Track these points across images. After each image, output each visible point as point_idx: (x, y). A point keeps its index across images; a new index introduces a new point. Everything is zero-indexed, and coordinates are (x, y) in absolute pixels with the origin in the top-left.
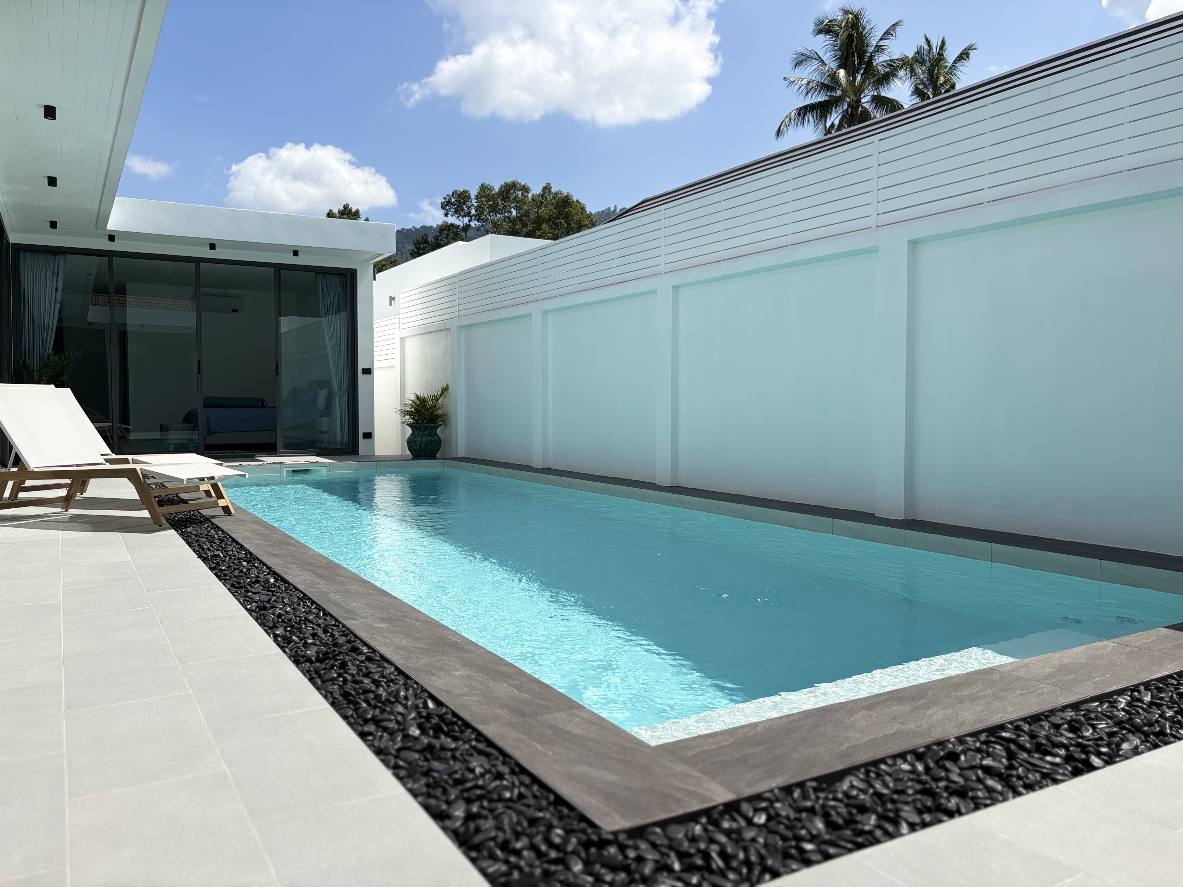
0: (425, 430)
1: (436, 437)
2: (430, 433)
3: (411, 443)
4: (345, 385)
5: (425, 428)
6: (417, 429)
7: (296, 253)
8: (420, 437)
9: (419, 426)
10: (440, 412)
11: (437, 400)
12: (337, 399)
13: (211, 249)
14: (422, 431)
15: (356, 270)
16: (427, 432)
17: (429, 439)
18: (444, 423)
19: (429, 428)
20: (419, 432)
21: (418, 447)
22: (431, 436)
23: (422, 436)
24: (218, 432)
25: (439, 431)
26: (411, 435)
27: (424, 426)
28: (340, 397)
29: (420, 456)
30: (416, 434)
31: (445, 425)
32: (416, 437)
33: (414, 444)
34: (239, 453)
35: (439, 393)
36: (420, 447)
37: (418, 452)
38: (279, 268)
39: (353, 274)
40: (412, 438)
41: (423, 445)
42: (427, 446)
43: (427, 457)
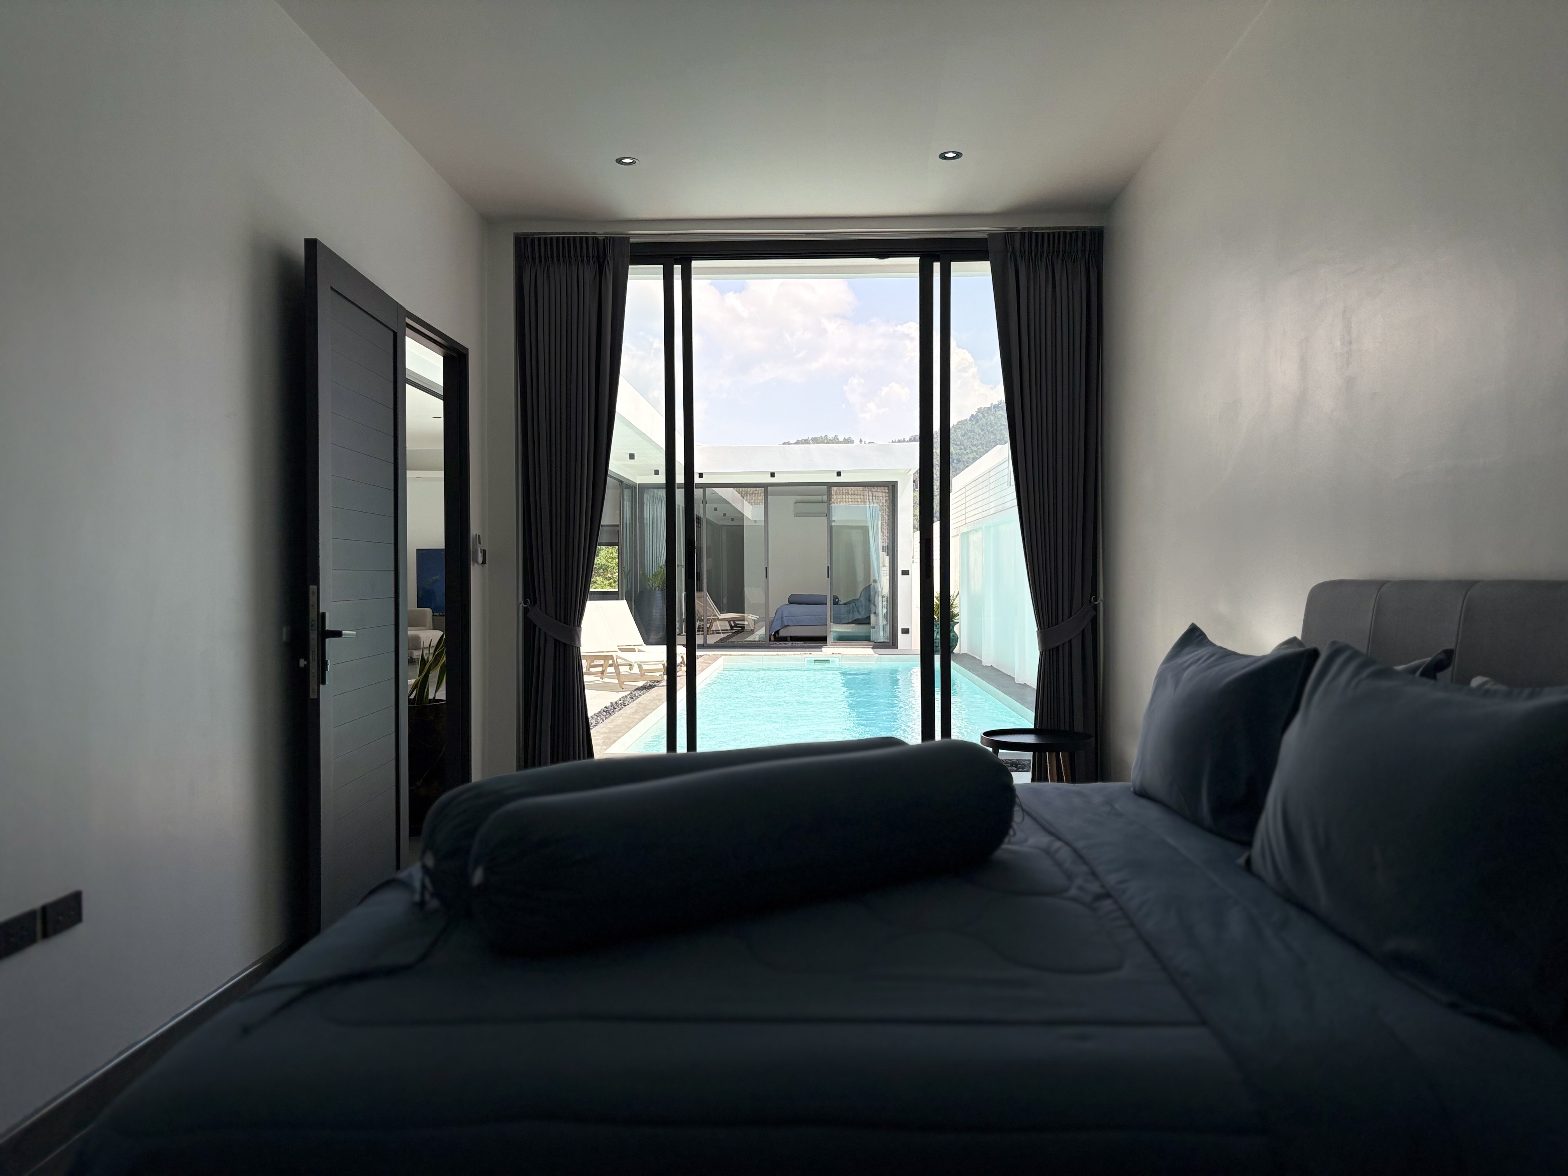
1: (952, 634)
4: (887, 585)
7: (839, 474)
8: (936, 634)
10: (956, 611)
12: (881, 598)
13: (772, 477)
14: (938, 629)
15: (897, 482)
18: (960, 622)
20: (935, 630)
24: (789, 626)
28: (883, 596)
29: (937, 651)
34: (797, 644)
35: (956, 594)
36: (936, 643)
38: (830, 485)
39: (895, 485)
41: (938, 641)
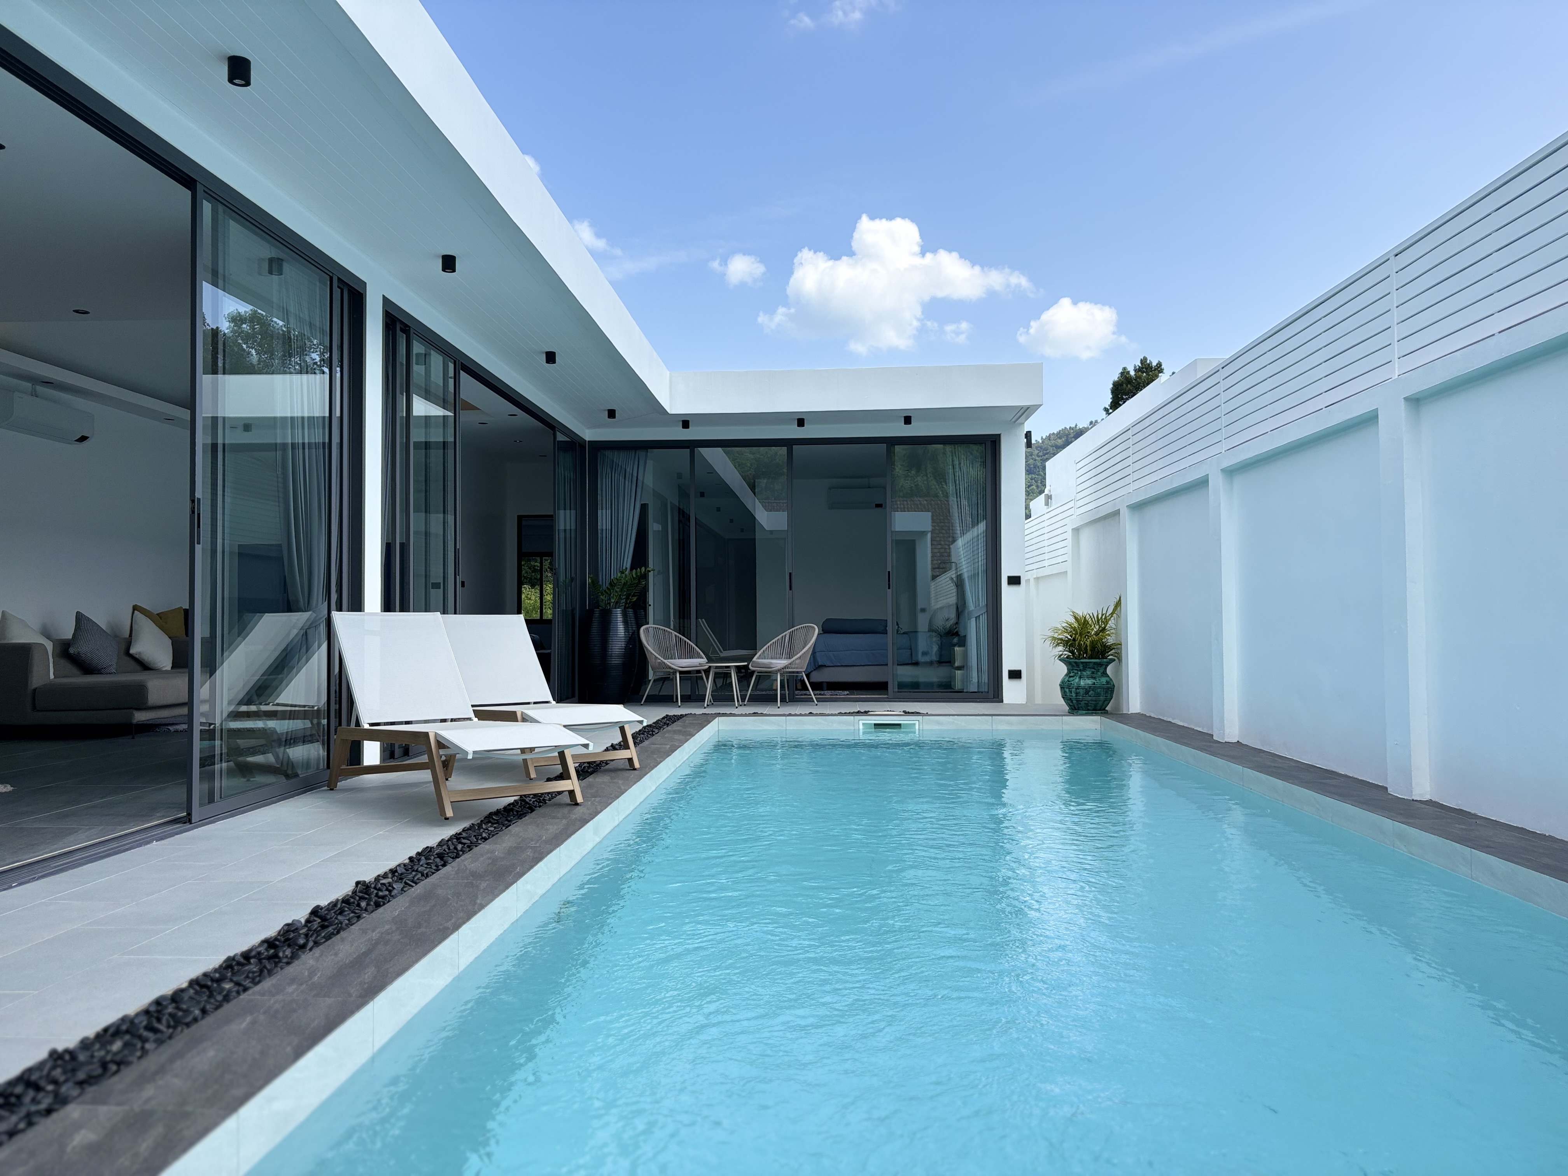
0: (1084, 670)
1: (1104, 680)
2: (1093, 673)
3: (1065, 687)
4: (983, 602)
5: (1086, 666)
6: (1073, 666)
7: (908, 420)
8: (1077, 680)
9: (1075, 662)
10: (1110, 640)
11: (1106, 622)
12: (973, 621)
13: (799, 426)
14: (1080, 670)
15: (999, 435)
16: (1088, 672)
17: (1089, 682)
18: (1118, 659)
19: (1091, 665)
20: (1076, 671)
21: (1074, 695)
22: (1094, 678)
23: (1080, 677)
25: (1109, 670)
26: (1066, 675)
27: (1082, 663)
28: (977, 618)
29: (1079, 709)
30: (1072, 674)
31: (1120, 660)
32: (1072, 679)
33: (1067, 690)
35: (1110, 611)
36: (1077, 694)
37: (1074, 702)
38: (891, 444)
39: (995, 441)
40: (1066, 680)
41: (1082, 692)
42: (1087, 692)
43: (1088, 710)
